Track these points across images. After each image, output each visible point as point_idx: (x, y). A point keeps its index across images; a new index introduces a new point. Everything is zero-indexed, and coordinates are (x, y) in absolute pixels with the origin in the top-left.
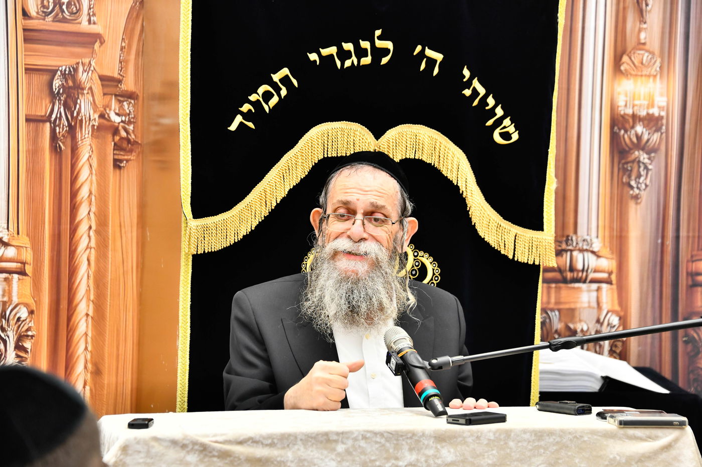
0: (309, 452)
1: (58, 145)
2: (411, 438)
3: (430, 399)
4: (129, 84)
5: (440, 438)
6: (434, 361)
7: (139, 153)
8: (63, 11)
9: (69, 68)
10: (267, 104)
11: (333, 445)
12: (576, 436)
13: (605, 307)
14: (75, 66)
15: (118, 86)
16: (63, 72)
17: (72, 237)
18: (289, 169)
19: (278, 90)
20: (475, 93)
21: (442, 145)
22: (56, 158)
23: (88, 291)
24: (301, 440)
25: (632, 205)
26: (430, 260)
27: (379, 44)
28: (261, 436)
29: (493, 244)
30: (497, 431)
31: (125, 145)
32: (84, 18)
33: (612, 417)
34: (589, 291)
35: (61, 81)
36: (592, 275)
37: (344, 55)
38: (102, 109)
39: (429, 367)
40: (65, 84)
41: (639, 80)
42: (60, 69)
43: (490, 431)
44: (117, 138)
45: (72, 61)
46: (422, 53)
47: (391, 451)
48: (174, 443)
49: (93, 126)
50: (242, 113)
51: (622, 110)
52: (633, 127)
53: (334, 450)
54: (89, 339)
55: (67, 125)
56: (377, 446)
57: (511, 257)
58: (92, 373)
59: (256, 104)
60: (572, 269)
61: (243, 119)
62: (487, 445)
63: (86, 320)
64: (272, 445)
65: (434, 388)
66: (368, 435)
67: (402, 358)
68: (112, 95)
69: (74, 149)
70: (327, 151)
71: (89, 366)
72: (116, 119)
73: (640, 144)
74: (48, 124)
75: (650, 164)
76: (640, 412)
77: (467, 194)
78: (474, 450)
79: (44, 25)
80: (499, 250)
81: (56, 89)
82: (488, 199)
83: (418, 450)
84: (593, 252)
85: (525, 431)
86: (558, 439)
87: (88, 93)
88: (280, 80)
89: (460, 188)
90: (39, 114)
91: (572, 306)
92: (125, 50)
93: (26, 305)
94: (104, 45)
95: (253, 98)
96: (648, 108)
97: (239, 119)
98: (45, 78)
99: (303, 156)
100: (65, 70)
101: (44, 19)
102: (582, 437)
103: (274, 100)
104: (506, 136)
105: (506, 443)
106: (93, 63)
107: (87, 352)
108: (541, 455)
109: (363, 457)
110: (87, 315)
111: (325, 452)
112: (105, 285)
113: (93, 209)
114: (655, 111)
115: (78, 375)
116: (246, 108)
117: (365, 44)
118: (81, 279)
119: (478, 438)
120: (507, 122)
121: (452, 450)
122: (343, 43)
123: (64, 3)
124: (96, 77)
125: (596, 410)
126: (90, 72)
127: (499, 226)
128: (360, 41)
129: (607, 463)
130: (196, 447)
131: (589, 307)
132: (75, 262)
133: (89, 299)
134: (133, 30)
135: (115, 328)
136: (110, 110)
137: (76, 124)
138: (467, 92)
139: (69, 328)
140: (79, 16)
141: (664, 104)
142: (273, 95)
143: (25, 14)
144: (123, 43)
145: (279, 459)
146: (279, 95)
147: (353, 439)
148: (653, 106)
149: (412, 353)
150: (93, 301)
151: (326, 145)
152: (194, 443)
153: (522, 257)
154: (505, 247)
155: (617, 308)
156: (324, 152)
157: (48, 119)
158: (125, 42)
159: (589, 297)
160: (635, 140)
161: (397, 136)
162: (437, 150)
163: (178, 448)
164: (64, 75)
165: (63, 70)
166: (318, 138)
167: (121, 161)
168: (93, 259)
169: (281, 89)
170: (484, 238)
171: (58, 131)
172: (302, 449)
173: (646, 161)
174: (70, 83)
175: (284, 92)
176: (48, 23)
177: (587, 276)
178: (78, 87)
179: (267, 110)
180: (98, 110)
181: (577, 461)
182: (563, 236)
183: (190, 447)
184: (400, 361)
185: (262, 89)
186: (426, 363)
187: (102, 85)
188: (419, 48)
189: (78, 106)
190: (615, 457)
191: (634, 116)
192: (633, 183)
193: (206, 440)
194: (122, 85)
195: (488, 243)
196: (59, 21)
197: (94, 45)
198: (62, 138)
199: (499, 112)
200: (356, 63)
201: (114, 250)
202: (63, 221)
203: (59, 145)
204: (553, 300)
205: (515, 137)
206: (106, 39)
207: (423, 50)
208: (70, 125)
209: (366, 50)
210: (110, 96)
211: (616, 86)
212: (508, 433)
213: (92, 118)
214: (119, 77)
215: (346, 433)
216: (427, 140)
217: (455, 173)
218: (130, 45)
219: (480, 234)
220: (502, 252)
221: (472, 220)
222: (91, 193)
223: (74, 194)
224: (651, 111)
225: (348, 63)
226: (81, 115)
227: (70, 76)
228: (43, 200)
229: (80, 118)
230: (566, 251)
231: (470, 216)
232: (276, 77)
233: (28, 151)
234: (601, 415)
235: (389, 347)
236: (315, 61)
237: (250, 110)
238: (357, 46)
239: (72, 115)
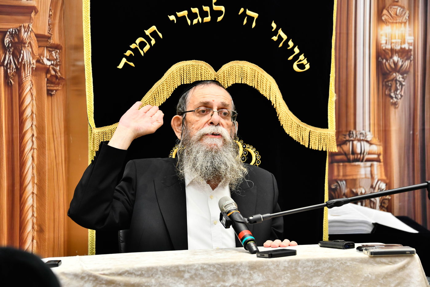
0: (166, 279)
1: (9, 81)
2: (233, 267)
3: (248, 243)
4: (55, 39)
5: (253, 267)
6: (251, 218)
7: (64, 85)
9: (15, 30)
10: (142, 50)
11: (182, 273)
12: (342, 262)
13: (376, 177)
14: (19, 29)
15: (48, 40)
16: (11, 33)
17: (21, 141)
18: (158, 93)
19: (149, 41)
20: (280, 38)
21: (259, 74)
22: (8, 90)
23: (33, 177)
24: (161, 271)
25: (392, 109)
26: (254, 150)
27: (215, 8)
28: (134, 269)
29: (295, 138)
30: (290, 261)
31: (54, 80)
33: (366, 250)
34: (365, 167)
35: (10, 39)
36: (367, 157)
37: (192, 16)
38: (38, 57)
39: (248, 222)
40: (12, 41)
41: (395, 25)
42: (9, 30)
43: (285, 261)
44: (49, 76)
45: (17, 25)
46: (244, 13)
47: (220, 276)
48: (76, 276)
49: (33, 68)
50: (126, 57)
51: (384, 47)
52: (391, 57)
53: (182, 277)
54: (35, 209)
55: (15, 68)
56: (211, 273)
57: (307, 146)
58: (37, 231)
59: (135, 50)
60: (353, 153)
61: (127, 60)
62: (284, 270)
63: (33, 196)
64: (141, 275)
65: (251, 235)
66: (205, 266)
67: (230, 216)
68: (44, 47)
69: (21, 84)
70: (184, 80)
71: (36, 227)
72: (48, 63)
73: (396, 69)
74: (2, 68)
75: (404, 81)
76: (385, 246)
77: (276, 106)
78: (275, 274)
80: (299, 142)
81: (7, 44)
82: (291, 109)
83: (238, 275)
84: (367, 141)
85: (308, 261)
86: (330, 265)
87: (28, 46)
88: (150, 34)
89: (272, 102)
91: (354, 177)
92: (52, 17)
94: (38, 14)
95: (133, 46)
96: (401, 44)
97: (124, 60)
99: (167, 84)
100: (12, 31)
102: (346, 263)
103: (147, 47)
104: (301, 66)
105: (296, 269)
106: (31, 26)
107: (34, 217)
108: (319, 276)
109: (202, 281)
110: (33, 193)
111: (177, 279)
112: (44, 173)
113: (35, 123)
114: (406, 46)
115: (28, 233)
116: (128, 53)
117: (206, 8)
118: (28, 170)
119: (277, 266)
120: (302, 57)
121: (261, 275)
122: (192, 8)
124: (33, 35)
125: (357, 245)
126: (29, 32)
127: (299, 126)
128: (203, 6)
129: (363, 280)
130: (91, 278)
131: (366, 177)
132: (24, 158)
133: (34, 183)
134: (57, 3)
135: (52, 201)
136: (44, 57)
137: (21, 67)
138: (275, 38)
139: (21, 203)
141: (412, 41)
142: (147, 44)
144: (50, 12)
145: (146, 284)
146: (150, 44)
147: (195, 269)
148: (404, 43)
149: (236, 213)
150: (36, 184)
151: (182, 76)
152: (90, 275)
153: (314, 146)
154: (303, 140)
155: (384, 177)
156: (181, 81)
157: (2, 64)
158: (51, 12)
159: (365, 171)
160: (393, 66)
161: (229, 69)
162: (256, 77)
163: (79, 279)
164: (11, 34)
165: (11, 31)
166: (177, 72)
167: (52, 91)
168: (35, 156)
169: (151, 40)
170: (289, 134)
171: (9, 72)
172: (161, 277)
173: (401, 79)
174: (16, 40)
175: (153, 42)
177: (363, 157)
178: (22, 43)
179: (143, 54)
180: (35, 57)
181: (343, 279)
182: (347, 131)
183: (87, 278)
184: (229, 219)
185: (138, 41)
186: (246, 219)
187: (38, 41)
188: (242, 10)
189: (22, 55)
190: (368, 276)
191: (392, 50)
192: (392, 95)
193: (97, 273)
194: (51, 40)
195: (292, 138)
197: (31, 14)
198: (12, 76)
199: (297, 50)
200: (200, 21)
201: (50, 149)
202: (15, 131)
203: (10, 81)
204: (341, 174)
205: (307, 67)
206: (39, 10)
207: (245, 11)
208: (17, 67)
209: (207, 12)
210: (43, 48)
211: (379, 30)
212: (297, 262)
213: (31, 63)
214: (49, 35)
215: (191, 265)
216: (249, 71)
217: (268, 92)
218: (55, 13)
219: (286, 132)
220: (301, 143)
221: (281, 123)
222: (32, 113)
223: (21, 113)
224: (403, 46)
225: (195, 21)
226: (24, 61)
227: (16, 35)
229: (23, 63)
230: (349, 141)
231: (279, 120)
232: (148, 32)
234: (360, 249)
235: (222, 209)
236: (173, 21)
237: (131, 55)
238: (201, 10)
239: (18, 61)
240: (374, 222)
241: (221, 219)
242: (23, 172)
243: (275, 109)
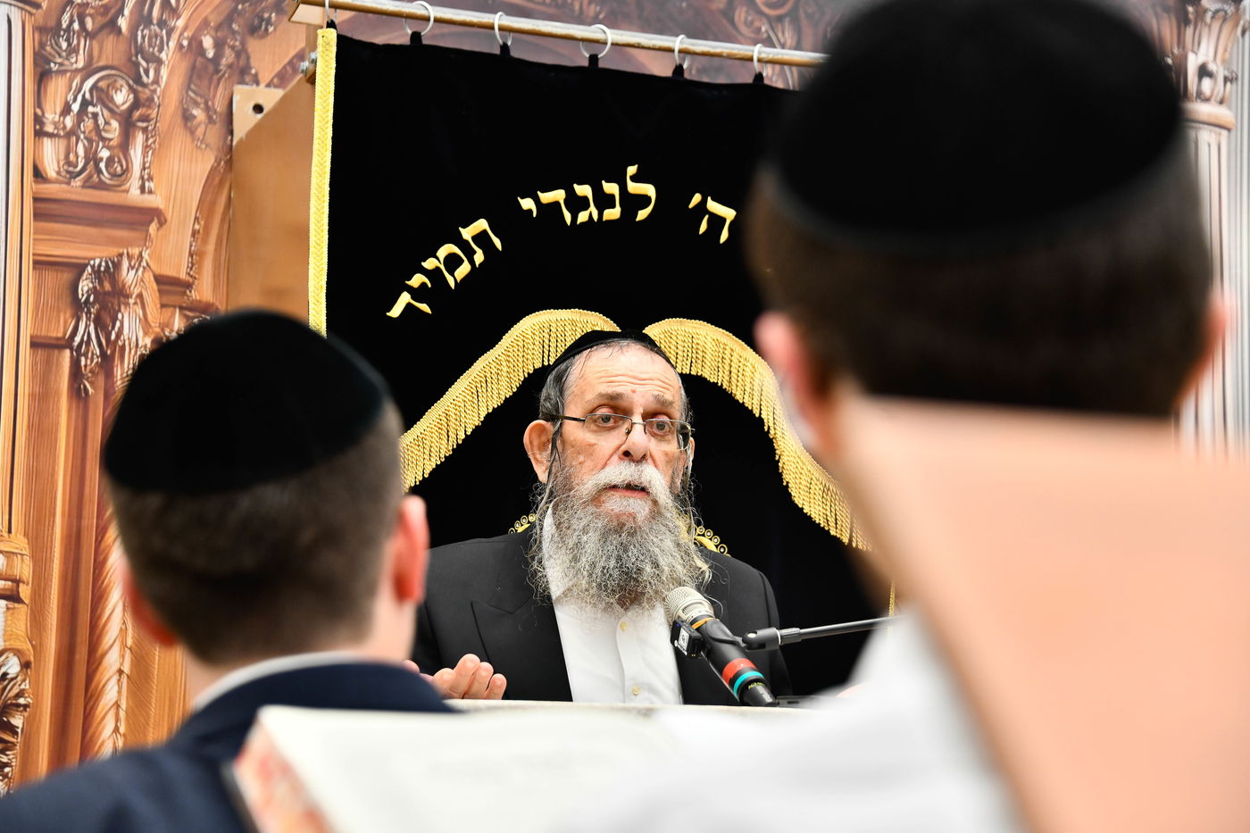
1: (82, 386)
3: (750, 687)
4: (204, 291)
8: (99, 172)
9: (107, 262)
10: (452, 275)
14: (116, 259)
15: (185, 292)
16: (96, 268)
17: (99, 538)
18: (486, 381)
19: (470, 254)
21: (735, 354)
22: (78, 407)
23: (123, 632)
26: (716, 540)
27: (634, 188)
29: (818, 518)
32: (134, 185)
35: (92, 282)
37: (577, 204)
38: (158, 330)
39: (744, 643)
40: (98, 287)
42: (92, 262)
45: (112, 252)
46: (702, 206)
50: (410, 290)
54: (122, 714)
55: (98, 353)
57: (846, 540)
59: (434, 274)
61: (412, 298)
63: (119, 680)
67: (698, 630)
68: (175, 307)
69: (109, 394)
70: (549, 356)
74: (67, 352)
77: (775, 434)
79: (69, 192)
80: (827, 529)
81: (83, 295)
87: (135, 303)
88: (474, 238)
89: (765, 421)
90: (54, 335)
92: (200, 236)
93: (18, 653)
94: (165, 227)
95: (429, 264)
97: (405, 298)
98: (67, 276)
99: (509, 361)
100: (100, 265)
101: (69, 183)
103: (463, 270)
106: (146, 255)
107: (118, 735)
110: (120, 672)
116: (417, 280)
117: (611, 188)
118: (112, 612)
122: (575, 185)
123: (101, 159)
124: (149, 277)
126: (141, 269)
128: (603, 182)
132: (103, 582)
133: (124, 645)
134: (213, 204)
135: (168, 695)
136: (171, 331)
137: (113, 352)
139: (89, 694)
140: (127, 180)
142: (463, 261)
143: (38, 174)
144: (196, 224)
146: (472, 262)
149: (714, 623)
150: (130, 649)
151: (546, 347)
153: (864, 542)
154: (836, 524)
156: (543, 357)
157: (68, 343)
158: (199, 223)
161: (662, 336)
162: (727, 362)
164: (97, 272)
165: (96, 265)
166: (534, 334)
169: (475, 252)
170: (802, 509)
171: (83, 363)
174: (107, 286)
175: (479, 257)
176: (75, 190)
178: (121, 293)
179: (452, 285)
180: (150, 331)
185: (445, 250)
187: (160, 291)
188: (697, 198)
189: (118, 324)
194: (193, 291)
195: (810, 518)
196: (94, 187)
197: (149, 226)
198: (90, 375)
200: (595, 217)
202: (86, 513)
203: (85, 386)
206: (169, 217)
207: (704, 202)
208: (103, 354)
209: (613, 196)
210: (171, 309)
213: (140, 344)
214: (188, 278)
216: (709, 344)
217: (756, 396)
218: (207, 228)
219: (796, 502)
220: (833, 533)
221: (784, 477)
225: (583, 217)
226: (122, 338)
227: (106, 274)
228: (53, 476)
229: (120, 343)
231: (780, 471)
232: (467, 233)
233: (32, 396)
236: (530, 211)
237: (423, 284)
238: (598, 191)
239: (108, 339)
242: (99, 617)
243: (771, 442)
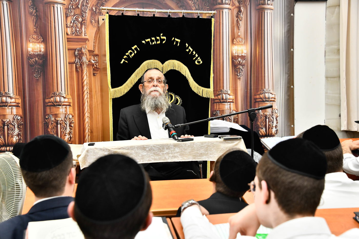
0: (138, 151)
1: (77, 70)
2: (167, 146)
3: (174, 136)
4: (96, 52)
5: (175, 146)
6: (176, 126)
7: (100, 71)
8: (77, 33)
10: (131, 55)
11: (145, 148)
12: (212, 143)
13: (232, 109)
14: (81, 48)
15: (93, 53)
17: (82, 95)
18: (138, 74)
19: (134, 52)
20: (190, 50)
21: (181, 65)
22: (77, 73)
23: (88, 110)
24: (136, 147)
25: (238, 80)
26: (179, 98)
27: (162, 37)
28: (125, 147)
29: (196, 92)
30: (190, 143)
31: (96, 69)
32: (83, 34)
33: (222, 138)
34: (227, 105)
35: (78, 52)
36: (228, 101)
37: (152, 41)
39: (174, 127)
41: (239, 46)
43: (189, 143)
44: (94, 67)
45: (80, 46)
47: (162, 149)
48: (101, 149)
49: (87, 64)
50: (124, 59)
51: (235, 54)
52: (238, 59)
53: (146, 150)
54: (89, 123)
55: (80, 64)
56: (157, 148)
57: (201, 96)
58: (90, 132)
59: (128, 56)
60: (223, 99)
62: (188, 147)
64: (128, 149)
65: (175, 133)
66: (155, 145)
67: (167, 125)
68: (92, 55)
69: (82, 71)
71: (89, 130)
72: (94, 62)
73: (240, 64)
75: (243, 69)
76: (230, 136)
78: (184, 148)
79: (72, 37)
81: (76, 54)
82: (194, 80)
83: (169, 149)
84: (228, 94)
85: (198, 143)
86: (207, 144)
87: (85, 55)
88: (134, 49)
89: (186, 77)
90: (72, 61)
91: (223, 109)
92: (95, 43)
93: (71, 114)
94: (89, 42)
95: (127, 54)
96: (242, 54)
97: (123, 60)
98: (73, 51)
99: (142, 70)
100: (79, 49)
101: (72, 35)
102: (214, 143)
104: (199, 62)
105: (193, 146)
106: (86, 47)
107: (89, 127)
108: (203, 149)
109: (154, 151)
110: (88, 117)
111: (143, 150)
112: (92, 108)
113: (88, 87)
114: (244, 54)
115: (87, 133)
116: (125, 57)
117: (158, 38)
118: (86, 107)
119: (185, 145)
120: (199, 58)
121: (178, 149)
122: (152, 38)
123: (77, 30)
124: (87, 50)
125: (219, 136)
126: (85, 49)
127: (198, 87)
129: (221, 150)
130: (107, 150)
131: (228, 109)
132: (84, 102)
133: (88, 112)
134: (97, 37)
135: (96, 120)
136: (91, 59)
137: (82, 64)
138: (187, 50)
139: (83, 120)
140: (82, 34)
141: (246, 52)
143: (67, 34)
144: (94, 41)
145: (130, 153)
146: (134, 53)
147: (151, 147)
148: (243, 53)
149: (169, 124)
151: (148, 67)
152: (107, 149)
153: (204, 96)
154: (200, 93)
155: (235, 109)
157: (74, 63)
159: (228, 106)
160: (238, 62)
161: (168, 63)
162: (180, 67)
163: (102, 151)
164: (78, 50)
166: (146, 65)
167: (95, 74)
168: (89, 101)
171: (77, 66)
172: (137, 150)
173: (242, 68)
174: (80, 53)
175: (135, 52)
176: (74, 36)
177: (227, 101)
178: (82, 54)
179: (131, 57)
180: (88, 60)
181: (212, 150)
182: (220, 90)
183: (105, 150)
184: (166, 126)
185: (129, 52)
186: (174, 126)
187: (89, 53)
188: (173, 38)
189: (82, 59)
190: (223, 148)
191: (238, 56)
192: (238, 74)
193: (109, 148)
196: (76, 36)
197: (86, 42)
198: (78, 68)
199: (197, 56)
200: (156, 43)
201: (94, 98)
202: (80, 91)
204: (218, 108)
205: (201, 62)
206: (89, 40)
207: (175, 39)
209: (158, 39)
211: (233, 48)
212: (194, 143)
213: (86, 62)
214: (93, 50)
215: (149, 145)
216: (177, 64)
217: (185, 73)
218: (96, 41)
219: (193, 90)
220: (199, 95)
222: (87, 83)
223: (83, 83)
224: (242, 55)
225: (153, 43)
228: (74, 85)
229: (83, 62)
230: (221, 94)
231: (190, 85)
232: (133, 48)
233: (69, 72)
234: (220, 137)
235: (163, 122)
236: (144, 43)
237: (126, 58)
238: (156, 39)
239: (81, 61)
240: (230, 127)
241: (163, 126)
242: (84, 108)
243: (188, 80)
